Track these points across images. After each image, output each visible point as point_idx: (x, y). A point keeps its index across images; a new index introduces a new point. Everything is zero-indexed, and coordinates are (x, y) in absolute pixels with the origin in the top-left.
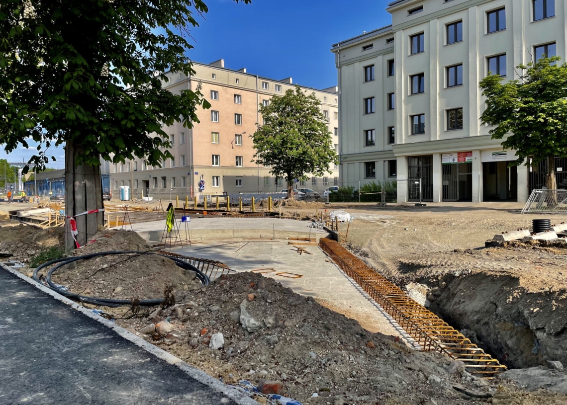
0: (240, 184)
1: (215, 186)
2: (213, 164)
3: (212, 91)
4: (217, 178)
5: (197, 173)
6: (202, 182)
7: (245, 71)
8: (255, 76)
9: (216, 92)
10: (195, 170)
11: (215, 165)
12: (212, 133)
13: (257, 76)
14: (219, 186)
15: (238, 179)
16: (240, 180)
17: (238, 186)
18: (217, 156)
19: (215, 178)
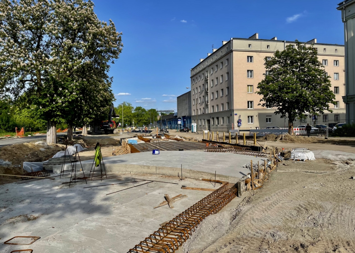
0: (270, 121)
1: (250, 123)
2: (248, 107)
3: (248, 57)
4: (252, 117)
5: (236, 114)
6: (240, 120)
7: (276, 39)
8: (283, 42)
9: (251, 57)
10: (235, 112)
11: (250, 108)
12: (248, 86)
13: (285, 41)
14: (253, 123)
15: (268, 118)
16: (270, 119)
17: (268, 123)
18: (251, 102)
19: (250, 117)
